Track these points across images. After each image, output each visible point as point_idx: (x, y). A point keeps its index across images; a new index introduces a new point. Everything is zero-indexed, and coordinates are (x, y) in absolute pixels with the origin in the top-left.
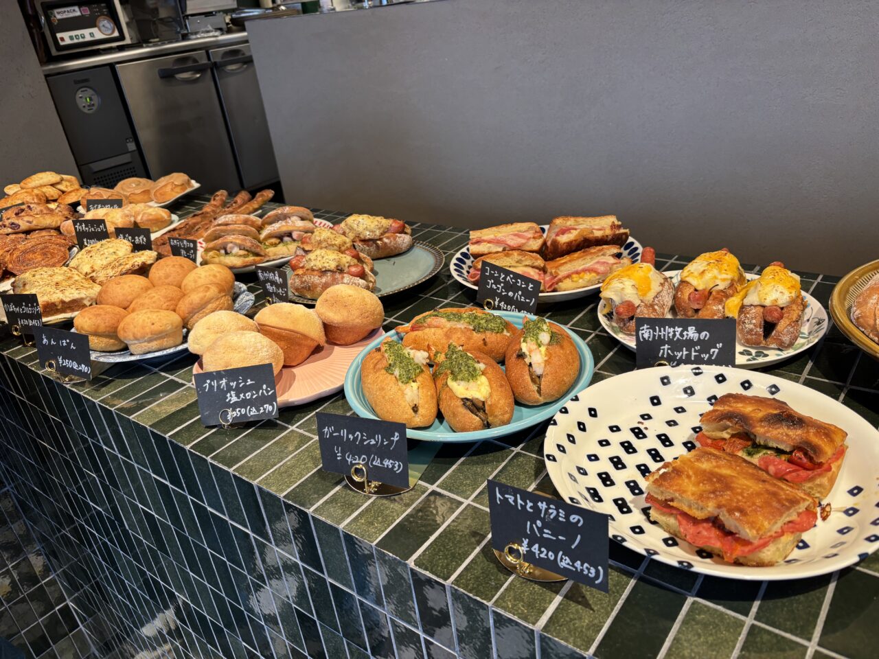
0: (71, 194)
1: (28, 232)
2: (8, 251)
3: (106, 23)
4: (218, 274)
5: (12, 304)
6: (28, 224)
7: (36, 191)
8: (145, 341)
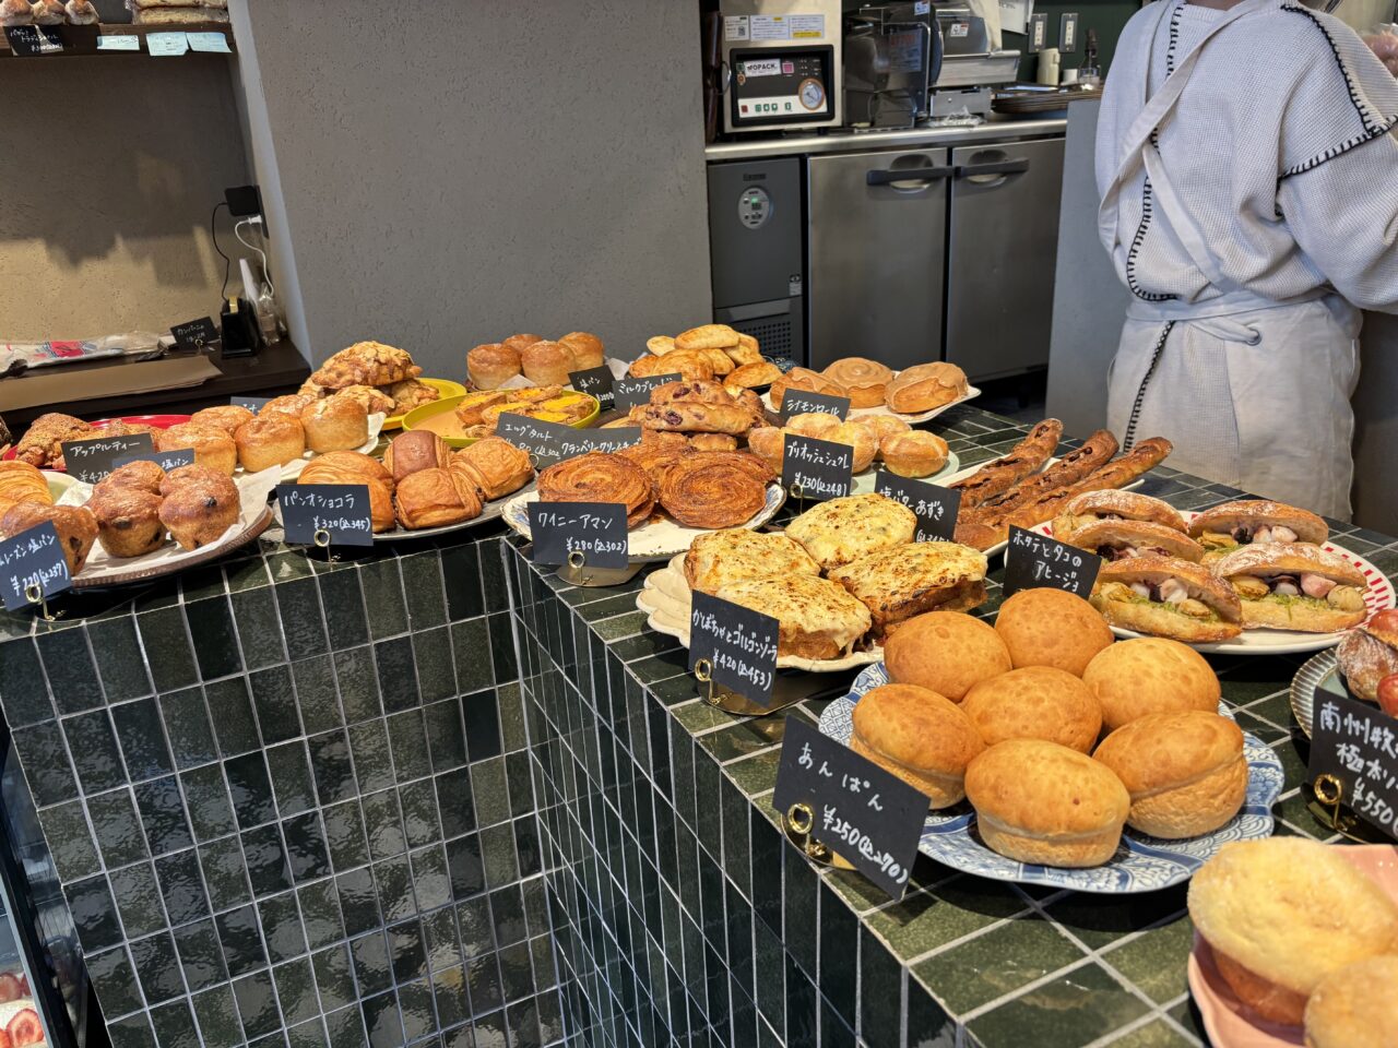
0: (752, 371)
1: (689, 433)
2: (665, 467)
3: (811, 88)
4: (1193, 676)
5: (712, 616)
6: (695, 419)
7: (701, 357)
8: (1046, 839)
